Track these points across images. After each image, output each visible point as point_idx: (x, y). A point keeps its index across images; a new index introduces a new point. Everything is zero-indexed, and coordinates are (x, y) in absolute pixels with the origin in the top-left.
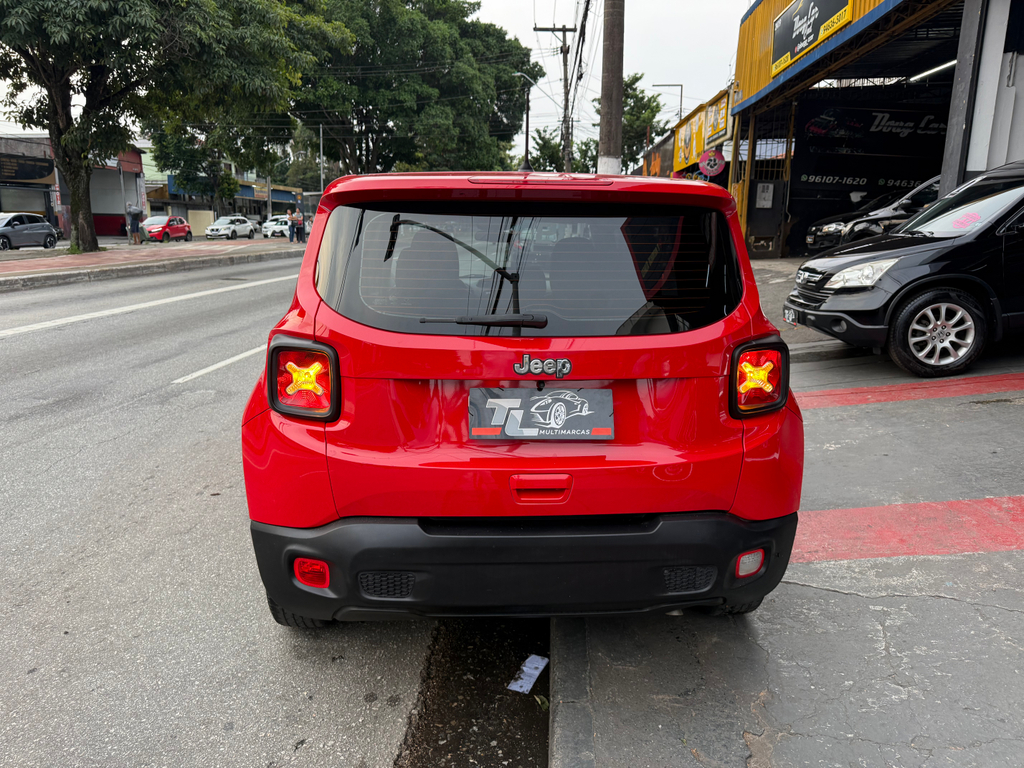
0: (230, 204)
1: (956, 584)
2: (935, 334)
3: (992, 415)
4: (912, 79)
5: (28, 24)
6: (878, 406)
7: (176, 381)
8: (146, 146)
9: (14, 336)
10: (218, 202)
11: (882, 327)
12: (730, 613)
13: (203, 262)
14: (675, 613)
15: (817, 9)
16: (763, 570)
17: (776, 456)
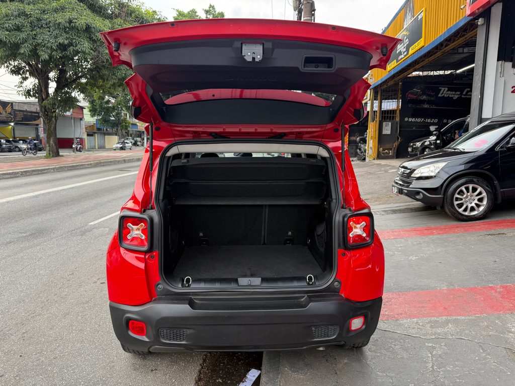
0: (126, 132)
1: (471, 332)
2: (467, 199)
3: (496, 241)
4: (458, 72)
5: (30, 51)
6: (439, 236)
7: (90, 224)
8: (86, 105)
9: (14, 201)
10: (120, 131)
11: (440, 196)
12: (353, 347)
13: (110, 162)
14: (321, 349)
15: (408, 40)
16: (364, 327)
17: (370, 266)
